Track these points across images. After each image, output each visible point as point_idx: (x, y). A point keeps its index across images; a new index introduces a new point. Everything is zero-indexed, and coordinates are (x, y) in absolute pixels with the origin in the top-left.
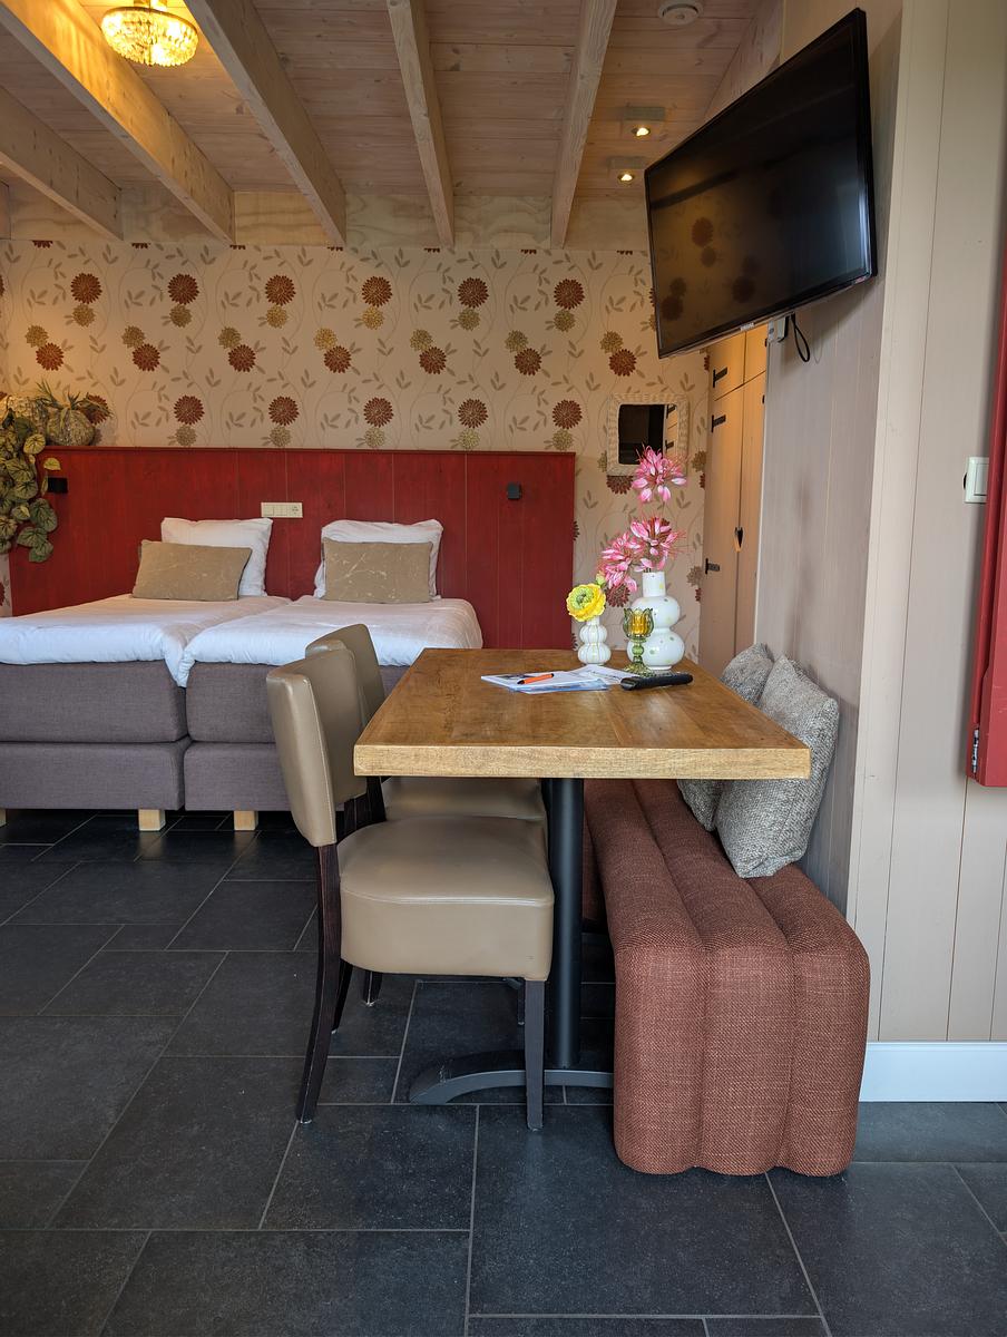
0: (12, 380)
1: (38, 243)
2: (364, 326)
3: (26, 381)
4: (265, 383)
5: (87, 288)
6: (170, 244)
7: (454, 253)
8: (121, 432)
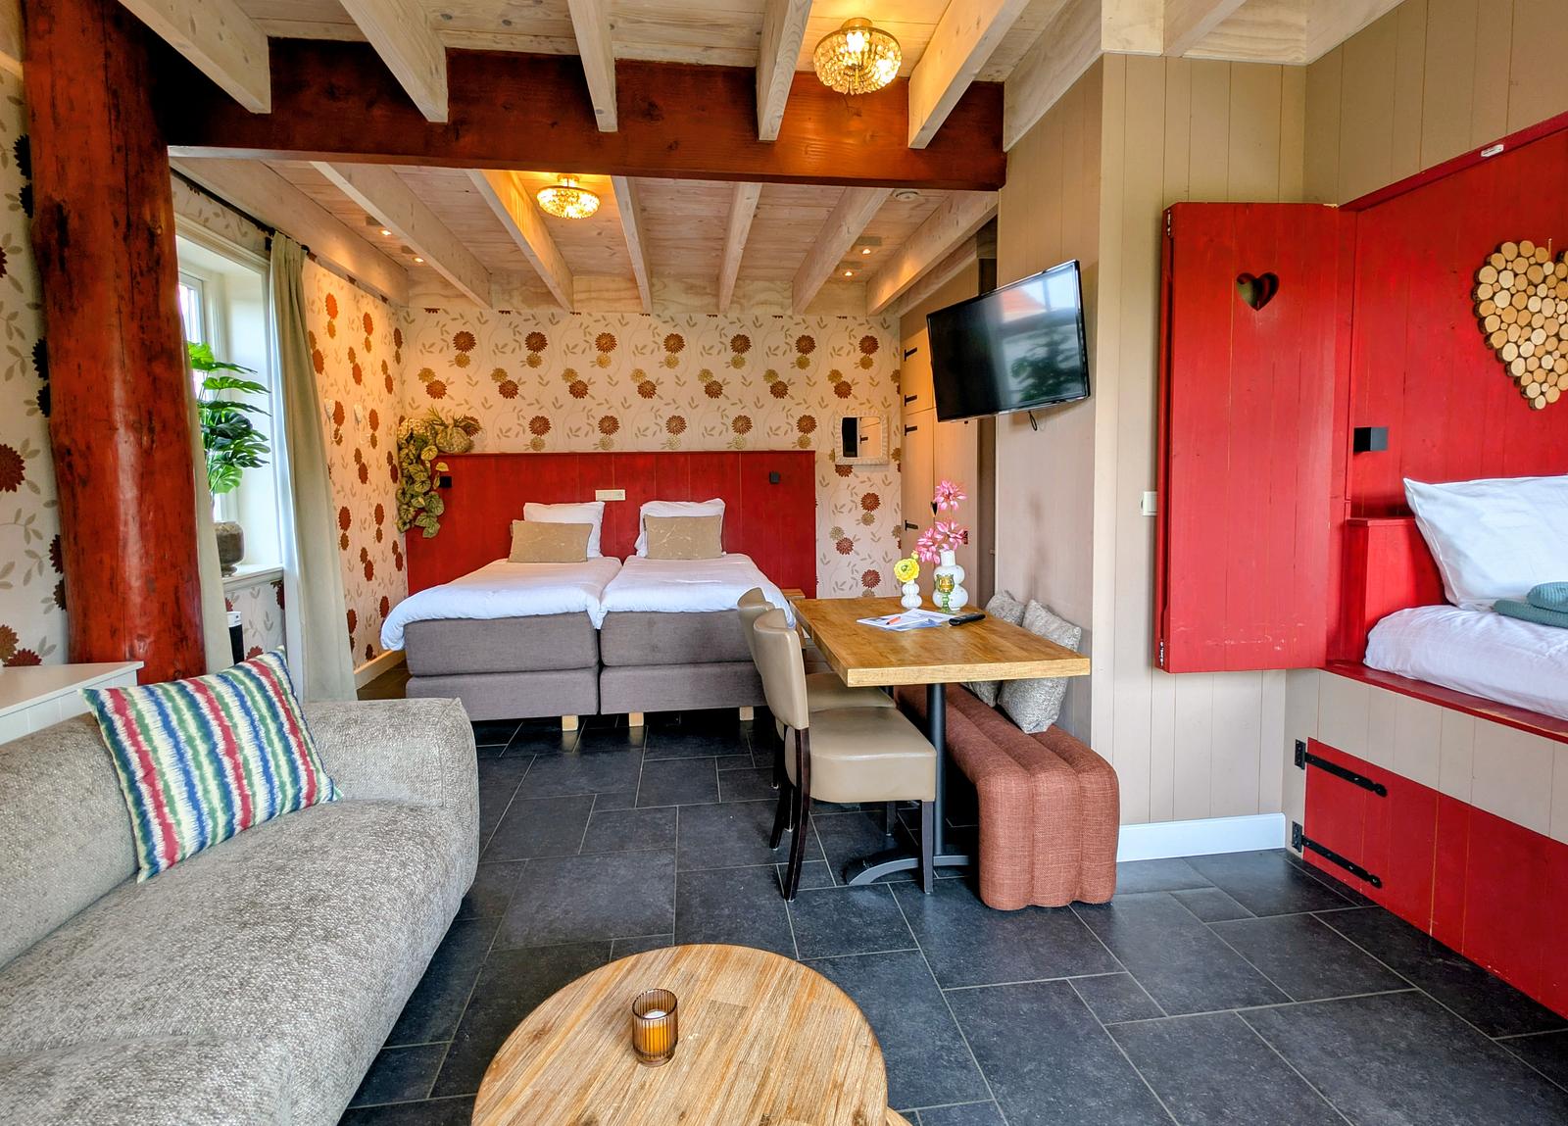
0: (408, 407)
1: (429, 310)
2: (666, 367)
3: (418, 407)
4: (596, 405)
5: (465, 342)
6: (527, 311)
7: (726, 317)
8: (488, 443)
